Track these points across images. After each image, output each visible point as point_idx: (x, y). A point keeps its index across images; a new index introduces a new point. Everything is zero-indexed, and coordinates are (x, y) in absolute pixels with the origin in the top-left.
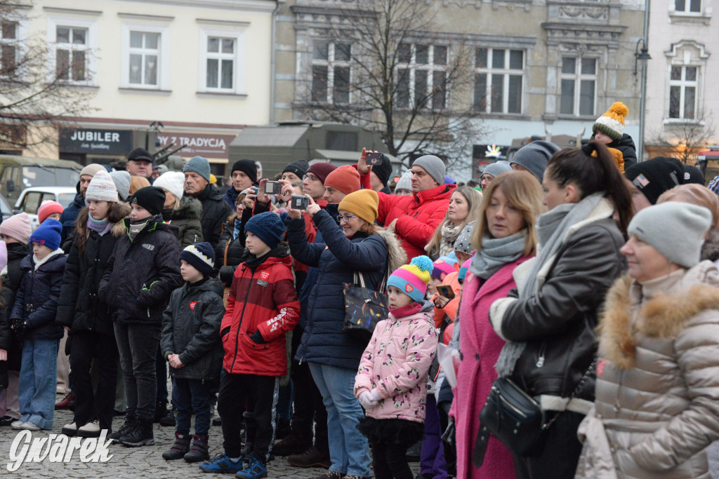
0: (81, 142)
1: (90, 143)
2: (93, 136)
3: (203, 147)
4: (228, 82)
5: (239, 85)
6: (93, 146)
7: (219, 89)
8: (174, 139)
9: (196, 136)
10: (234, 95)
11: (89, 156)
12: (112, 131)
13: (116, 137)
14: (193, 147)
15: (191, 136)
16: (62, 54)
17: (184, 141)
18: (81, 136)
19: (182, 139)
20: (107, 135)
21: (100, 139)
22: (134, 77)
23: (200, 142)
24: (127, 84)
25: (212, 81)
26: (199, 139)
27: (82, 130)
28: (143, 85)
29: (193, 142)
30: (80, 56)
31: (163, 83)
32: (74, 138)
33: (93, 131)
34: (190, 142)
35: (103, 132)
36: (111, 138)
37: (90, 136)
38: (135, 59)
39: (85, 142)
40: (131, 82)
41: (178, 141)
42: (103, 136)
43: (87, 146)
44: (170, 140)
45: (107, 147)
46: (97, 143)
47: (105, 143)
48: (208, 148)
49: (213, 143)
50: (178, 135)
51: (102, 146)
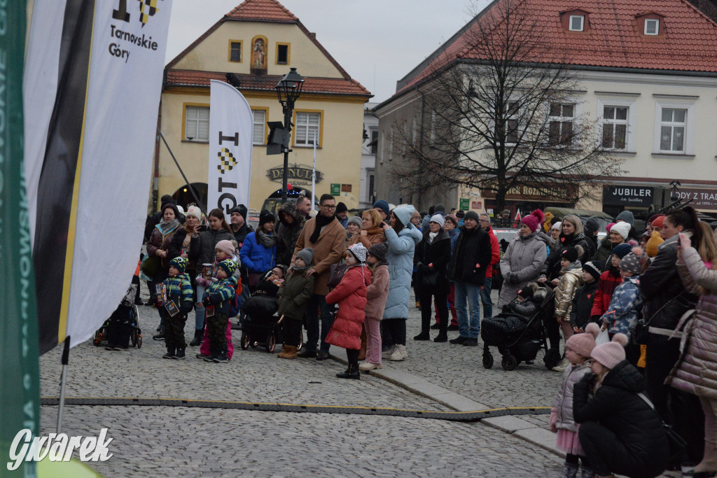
0: (621, 197)
1: (627, 197)
2: (630, 192)
6: (630, 200)
8: (696, 194)
9: (714, 192)
12: (645, 188)
13: (648, 193)
14: (712, 201)
15: (710, 192)
16: (607, 128)
17: (704, 196)
18: (621, 192)
19: (702, 194)
20: (641, 191)
21: (636, 195)
22: (664, 145)
24: (658, 150)
27: (621, 187)
28: (671, 151)
29: (712, 197)
30: (622, 130)
31: (688, 149)
32: (615, 194)
33: (630, 188)
34: (709, 197)
35: (638, 189)
36: (645, 194)
37: (627, 192)
38: (665, 131)
39: (624, 196)
40: (661, 149)
41: (699, 196)
42: (638, 192)
43: (625, 200)
44: (692, 196)
45: (641, 200)
46: (634, 197)
47: (639, 197)
50: (699, 191)
51: (637, 200)
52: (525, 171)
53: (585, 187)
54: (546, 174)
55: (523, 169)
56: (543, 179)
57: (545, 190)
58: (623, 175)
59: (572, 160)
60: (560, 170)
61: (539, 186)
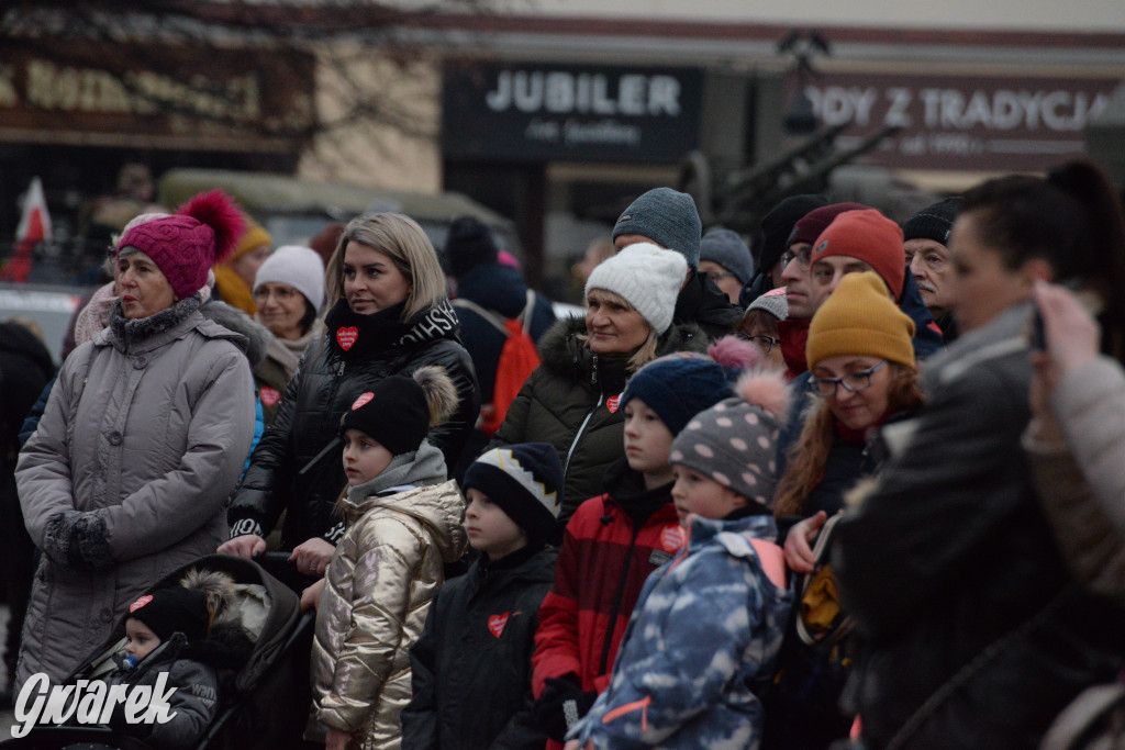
0: (529, 116)
1: (561, 118)
2: (576, 90)
3: (1022, 131)
6: (576, 133)
8: (900, 97)
9: (989, 85)
11: (560, 173)
12: (649, 71)
13: (665, 95)
14: (979, 131)
15: (967, 86)
17: (939, 107)
18: (529, 92)
19: (930, 97)
20: (630, 88)
21: (603, 105)
23: (1008, 109)
26: (1002, 98)
27: (529, 67)
29: (979, 110)
32: (498, 101)
33: (575, 70)
34: (964, 111)
35: (612, 74)
36: (646, 100)
37: (561, 93)
39: (543, 114)
41: (915, 108)
42: (613, 93)
43: (548, 131)
44: (881, 107)
45: (628, 135)
46: (590, 117)
47: (621, 119)
48: (1042, 132)
49: (1064, 110)
50: (917, 83)
51: (608, 133)
53: (356, 70)
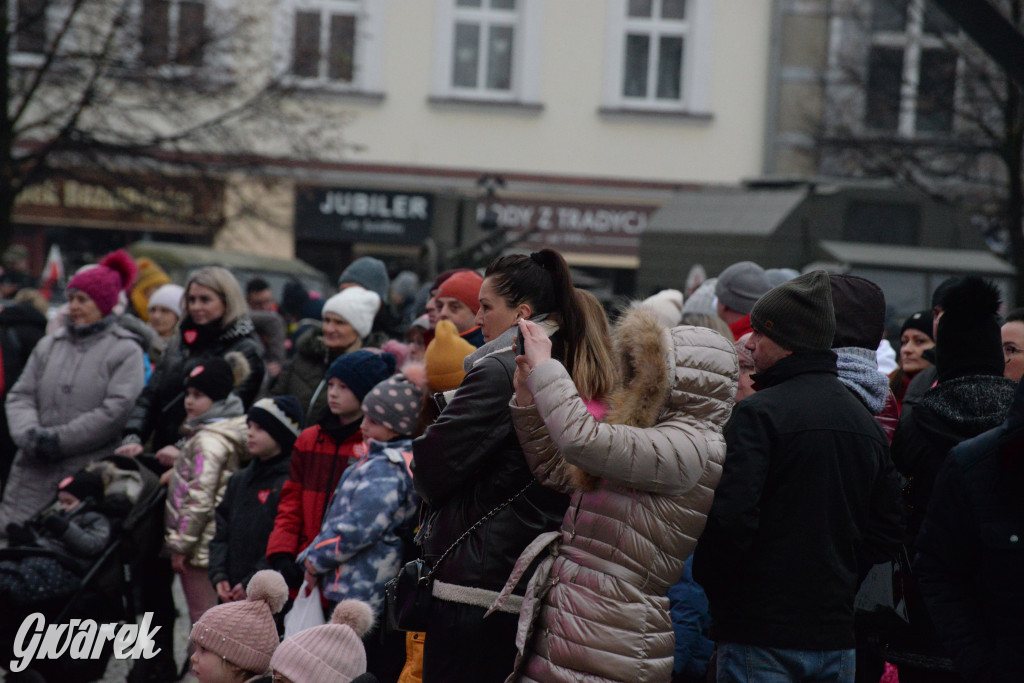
0: (343, 217)
1: (361, 219)
2: (369, 203)
3: (610, 233)
4: (672, 84)
5: (697, 92)
6: (370, 227)
7: (651, 102)
8: (547, 212)
9: (594, 207)
10: (683, 116)
11: (359, 249)
12: (410, 194)
13: (418, 207)
14: (588, 232)
15: (583, 207)
16: (306, 22)
17: (567, 218)
18: (343, 204)
19: (563, 213)
20: (399, 204)
21: (384, 211)
22: (463, 74)
23: (604, 221)
24: (446, 90)
25: (634, 82)
26: (602, 214)
27: (344, 190)
28: (482, 92)
29: (589, 221)
30: (345, 27)
31: (526, 87)
32: (326, 208)
33: (370, 192)
34: (580, 221)
35: (390, 195)
36: (408, 210)
37: (361, 205)
38: (467, 35)
39: (351, 216)
40: (455, 85)
41: (555, 219)
42: (390, 205)
43: (353, 225)
44: (536, 217)
45: (397, 229)
46: (376, 218)
47: (394, 220)
48: (622, 234)
49: (634, 223)
50: (556, 205)
51: (386, 227)
52: (70, 139)
53: (243, 190)
54: (133, 150)
55: (65, 132)
56: (124, 164)
57: (132, 196)
58: (351, 156)
59: (206, 111)
60: (174, 139)
61: (112, 182)
